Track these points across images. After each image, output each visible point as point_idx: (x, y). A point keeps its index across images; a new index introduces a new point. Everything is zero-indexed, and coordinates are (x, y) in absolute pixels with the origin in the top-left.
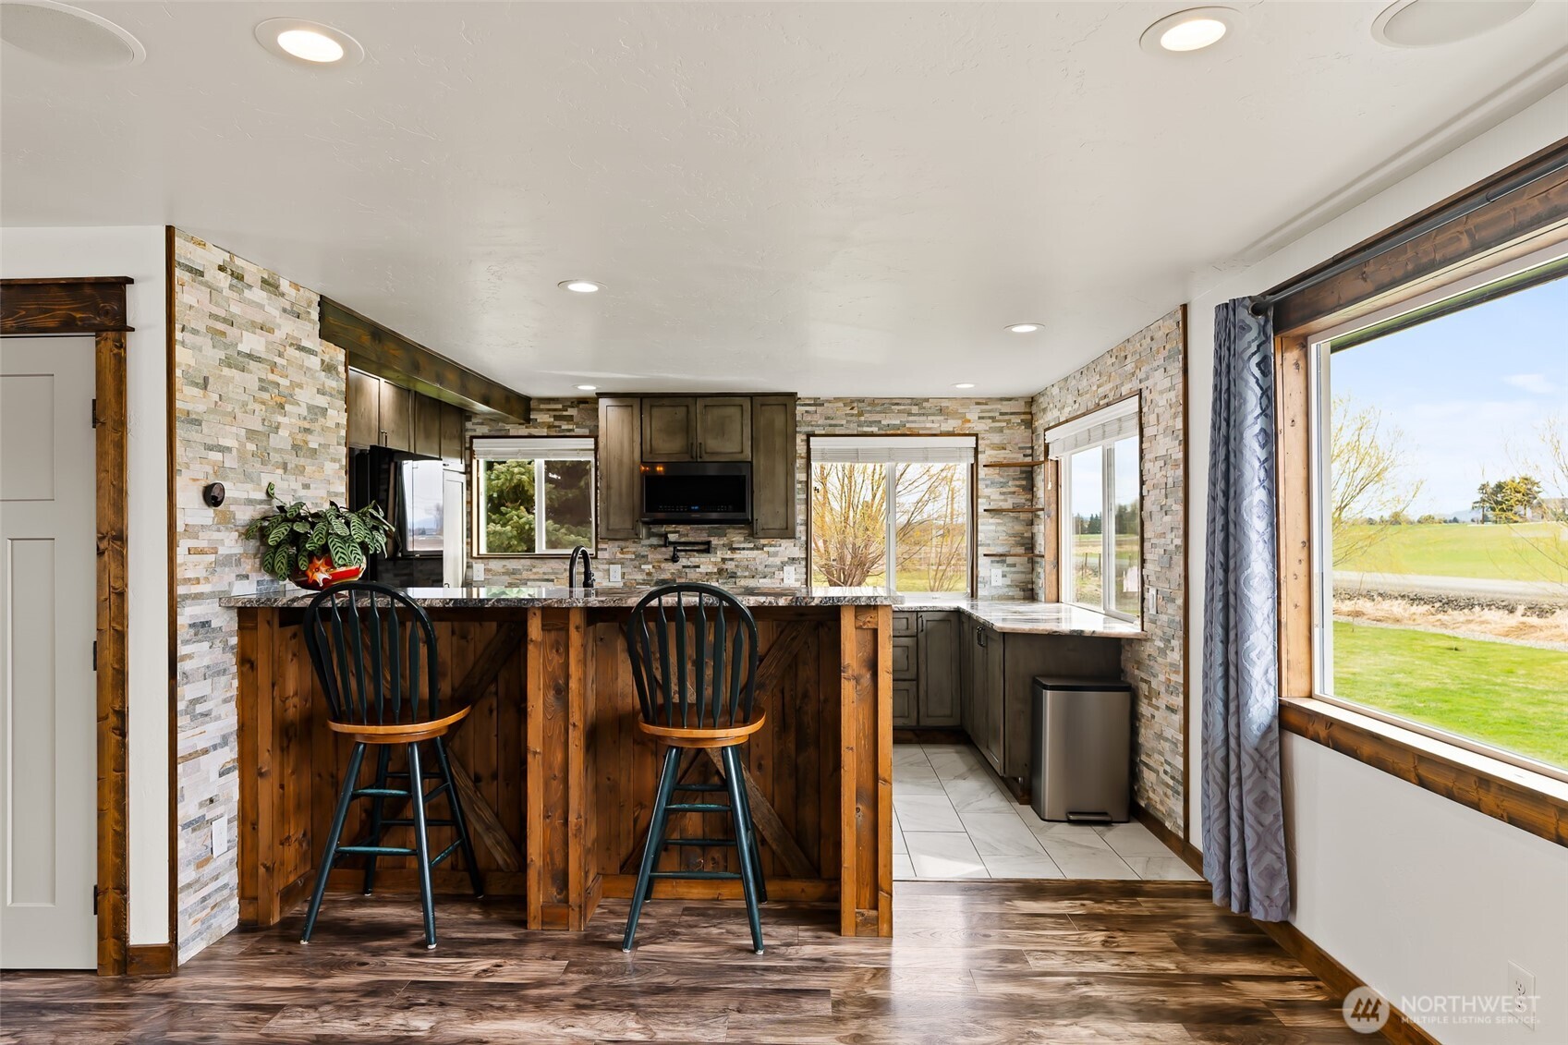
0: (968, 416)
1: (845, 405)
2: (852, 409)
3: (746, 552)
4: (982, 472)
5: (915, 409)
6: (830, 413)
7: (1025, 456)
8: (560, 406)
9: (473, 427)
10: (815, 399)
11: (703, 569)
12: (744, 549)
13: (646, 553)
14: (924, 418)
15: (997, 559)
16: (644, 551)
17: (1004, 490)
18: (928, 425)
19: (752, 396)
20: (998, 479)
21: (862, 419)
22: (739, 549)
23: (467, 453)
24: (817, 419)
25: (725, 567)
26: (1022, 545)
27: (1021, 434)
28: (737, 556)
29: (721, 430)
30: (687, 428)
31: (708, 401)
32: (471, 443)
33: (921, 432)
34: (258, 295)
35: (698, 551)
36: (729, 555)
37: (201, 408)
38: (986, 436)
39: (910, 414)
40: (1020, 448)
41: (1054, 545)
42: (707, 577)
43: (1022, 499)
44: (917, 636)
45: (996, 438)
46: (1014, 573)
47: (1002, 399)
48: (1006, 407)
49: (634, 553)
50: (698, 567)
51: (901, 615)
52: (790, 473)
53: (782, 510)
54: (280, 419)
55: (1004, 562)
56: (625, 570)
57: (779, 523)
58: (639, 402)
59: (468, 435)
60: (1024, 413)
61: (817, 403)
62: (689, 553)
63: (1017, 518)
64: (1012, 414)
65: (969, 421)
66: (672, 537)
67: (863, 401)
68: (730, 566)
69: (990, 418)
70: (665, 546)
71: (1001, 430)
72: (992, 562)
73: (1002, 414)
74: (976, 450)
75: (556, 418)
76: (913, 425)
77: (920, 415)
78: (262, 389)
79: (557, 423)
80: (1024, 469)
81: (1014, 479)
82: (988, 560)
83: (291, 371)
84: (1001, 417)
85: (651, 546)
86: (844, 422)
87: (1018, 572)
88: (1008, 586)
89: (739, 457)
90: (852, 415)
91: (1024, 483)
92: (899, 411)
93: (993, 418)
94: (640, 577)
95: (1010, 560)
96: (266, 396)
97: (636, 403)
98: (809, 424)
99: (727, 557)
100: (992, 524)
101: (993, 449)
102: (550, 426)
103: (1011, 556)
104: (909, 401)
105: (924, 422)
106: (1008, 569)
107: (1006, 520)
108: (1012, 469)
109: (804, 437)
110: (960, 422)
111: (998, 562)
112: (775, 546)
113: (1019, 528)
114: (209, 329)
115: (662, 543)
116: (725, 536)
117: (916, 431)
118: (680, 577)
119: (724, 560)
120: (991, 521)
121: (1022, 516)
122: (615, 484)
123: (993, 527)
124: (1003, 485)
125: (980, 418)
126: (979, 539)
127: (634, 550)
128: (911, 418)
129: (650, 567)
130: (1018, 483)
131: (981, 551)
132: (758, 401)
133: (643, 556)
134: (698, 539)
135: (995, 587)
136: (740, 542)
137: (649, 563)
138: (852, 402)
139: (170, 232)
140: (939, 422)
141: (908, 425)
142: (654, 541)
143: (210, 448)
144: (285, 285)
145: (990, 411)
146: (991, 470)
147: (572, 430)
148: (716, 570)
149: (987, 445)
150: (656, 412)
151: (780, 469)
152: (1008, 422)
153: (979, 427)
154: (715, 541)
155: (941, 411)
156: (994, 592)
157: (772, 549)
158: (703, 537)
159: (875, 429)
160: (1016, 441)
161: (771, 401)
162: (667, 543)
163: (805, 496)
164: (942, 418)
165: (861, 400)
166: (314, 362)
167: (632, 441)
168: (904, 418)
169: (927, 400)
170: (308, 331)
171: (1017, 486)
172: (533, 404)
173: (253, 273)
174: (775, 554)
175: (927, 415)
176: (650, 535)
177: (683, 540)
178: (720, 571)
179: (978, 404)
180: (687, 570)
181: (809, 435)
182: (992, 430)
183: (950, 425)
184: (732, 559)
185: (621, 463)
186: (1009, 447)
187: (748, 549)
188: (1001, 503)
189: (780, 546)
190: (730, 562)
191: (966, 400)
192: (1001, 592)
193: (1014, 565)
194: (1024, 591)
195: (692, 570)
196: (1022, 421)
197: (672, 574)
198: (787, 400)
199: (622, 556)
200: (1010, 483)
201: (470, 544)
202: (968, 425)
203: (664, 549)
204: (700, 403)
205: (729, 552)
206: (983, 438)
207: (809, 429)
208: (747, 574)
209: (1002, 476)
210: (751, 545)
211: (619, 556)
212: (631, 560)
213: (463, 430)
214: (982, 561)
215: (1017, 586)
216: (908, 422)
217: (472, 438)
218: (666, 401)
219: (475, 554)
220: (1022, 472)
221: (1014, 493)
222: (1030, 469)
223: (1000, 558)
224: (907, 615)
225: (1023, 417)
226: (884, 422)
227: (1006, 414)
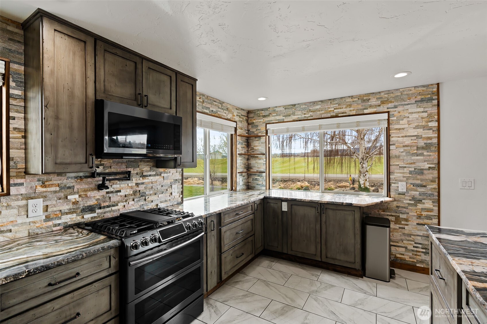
0: (234, 114)
2: (200, 98)
3: (151, 178)
4: (237, 138)
5: (220, 106)
7: (246, 133)
11: (123, 193)
12: (150, 176)
13: (72, 185)
16: (70, 182)
17: (242, 146)
19: (176, 73)
22: (147, 176)
25: (138, 189)
26: (247, 168)
28: (146, 181)
29: (158, 89)
30: (137, 80)
31: (151, 65)
33: (222, 117)
35: (119, 179)
36: (141, 180)
42: (126, 198)
43: (246, 150)
44: (254, 213)
45: (241, 125)
47: (242, 109)
48: (243, 113)
49: (58, 185)
50: (120, 191)
53: (190, 150)
56: (48, 203)
57: (189, 159)
58: (93, 42)
60: (246, 116)
62: (113, 181)
63: (245, 157)
67: (204, 96)
68: (141, 188)
70: (92, 177)
71: (241, 122)
72: (240, 175)
73: (242, 115)
74: (236, 128)
77: (222, 109)
80: (246, 138)
91: (247, 143)
92: (216, 105)
93: (240, 116)
94: (65, 207)
95: (243, 174)
97: (90, 41)
99: (139, 182)
103: (244, 172)
104: (218, 101)
105: (222, 112)
106: (243, 178)
107: (243, 158)
110: (232, 115)
113: (245, 161)
116: (139, 167)
118: (104, 202)
119: (137, 185)
120: (239, 158)
122: (64, 115)
123: (240, 161)
126: (237, 166)
127: (59, 182)
129: (77, 196)
131: (237, 170)
132: (179, 77)
133: (69, 188)
134: (119, 170)
135: (241, 186)
136: (147, 171)
137: (74, 193)
140: (226, 113)
141: (218, 113)
142: (81, 173)
145: (239, 113)
148: (132, 192)
149: (238, 127)
150: (110, 58)
152: (243, 119)
153: (237, 119)
154: (133, 171)
155: (227, 109)
156: (240, 188)
157: (165, 175)
158: (123, 168)
159: (207, 111)
160: (245, 127)
161: (186, 80)
162: (94, 175)
164: (228, 112)
168: (218, 109)
169: (224, 103)
174: (167, 178)
175: (224, 110)
177: (107, 171)
178: (135, 193)
179: (236, 109)
180: (110, 195)
182: (239, 121)
183: (230, 116)
184: (143, 183)
185: (71, 95)
186: (243, 129)
187: (152, 176)
188: (241, 151)
189: (170, 172)
190: (142, 186)
191: (234, 107)
194: (247, 186)
195: (115, 194)
197: (98, 200)
198: (193, 82)
199: (44, 189)
200: (243, 143)
202: (234, 117)
203: (89, 180)
204: (146, 64)
205: (141, 178)
206: (238, 124)
208: (151, 192)
209: (242, 140)
210: (154, 173)
211: (40, 189)
212: (55, 192)
214: (238, 175)
215: (245, 184)
216: (218, 111)
218: (119, 52)
225: (246, 118)
226: (211, 109)
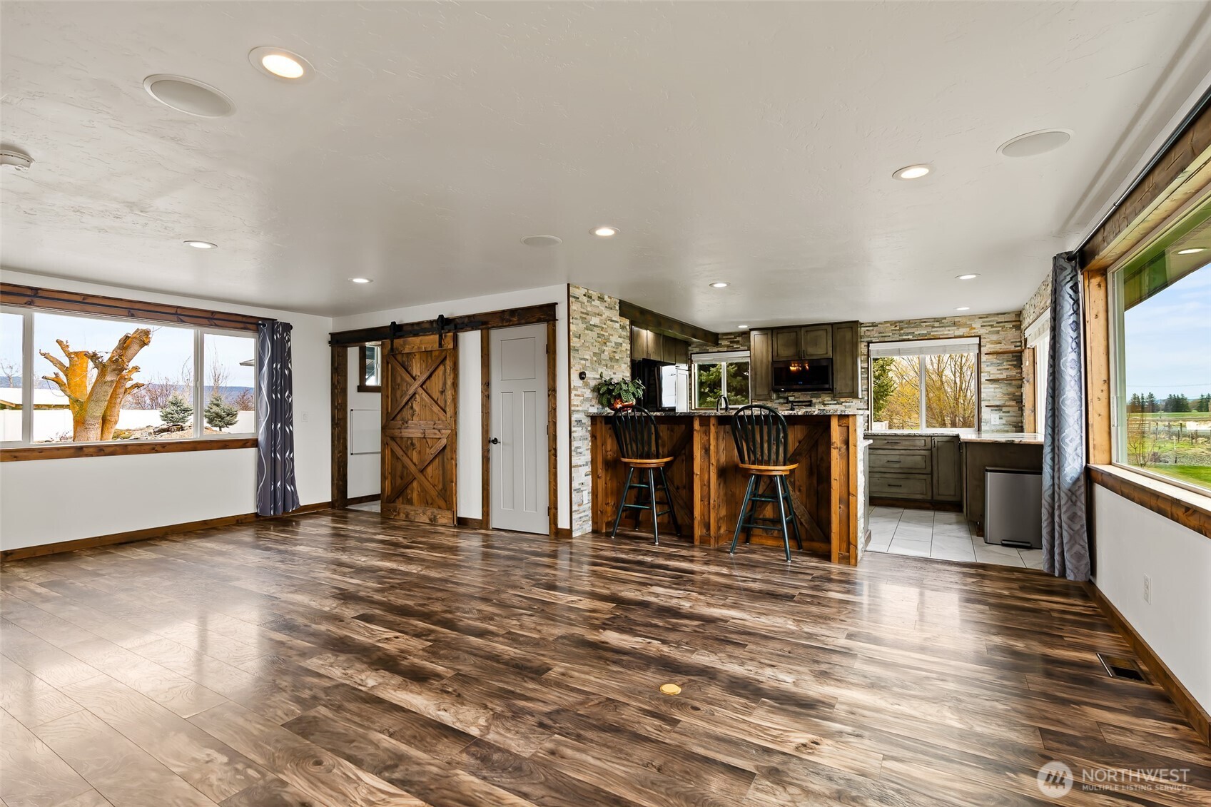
0: (974, 326)
1: (891, 325)
2: (896, 326)
3: (832, 406)
4: (984, 358)
5: (937, 324)
6: (882, 330)
7: (1015, 346)
8: (733, 337)
9: (692, 349)
10: (872, 323)
12: (831, 403)
14: (943, 329)
15: (996, 408)
17: (1000, 368)
18: (946, 333)
19: (832, 324)
20: (995, 361)
21: (902, 332)
22: (828, 404)
23: (689, 361)
24: (875, 333)
26: (1014, 400)
27: (1012, 334)
28: (827, 408)
29: (815, 343)
30: (797, 343)
31: (808, 329)
32: (691, 356)
33: (941, 337)
34: (597, 303)
35: (805, 406)
37: (578, 345)
38: (987, 336)
39: (933, 327)
40: (1012, 342)
41: (1032, 399)
43: (1013, 373)
44: (931, 450)
45: (994, 337)
46: (1008, 416)
47: (998, 314)
48: (1001, 318)
51: (921, 438)
52: (855, 364)
53: (850, 383)
54: (605, 348)
55: (1001, 410)
57: (848, 390)
58: (771, 332)
59: (690, 353)
60: (1014, 321)
61: (874, 325)
62: (800, 407)
63: (1010, 384)
64: (1005, 322)
65: (975, 328)
66: (791, 399)
69: (989, 325)
70: (787, 403)
71: (998, 332)
72: (992, 410)
73: (998, 323)
74: (980, 345)
75: (731, 342)
76: (935, 333)
77: (940, 327)
78: (598, 337)
79: (731, 345)
80: (1014, 354)
81: (1007, 361)
82: (989, 409)
83: (608, 330)
84: (997, 325)
85: (779, 403)
86: (891, 334)
87: (1011, 416)
88: (1004, 424)
89: (826, 356)
90: (896, 330)
91: (1015, 363)
92: (926, 326)
93: (992, 326)
95: (1004, 409)
96: (600, 340)
97: (770, 332)
98: (869, 336)
100: (991, 388)
101: (992, 344)
102: (728, 346)
103: (1006, 406)
104: (933, 320)
105: (943, 331)
106: (1004, 414)
107: (1002, 385)
108: (1006, 355)
109: (866, 344)
110: (968, 329)
111: (996, 410)
112: (849, 402)
113: (1011, 390)
114: (581, 317)
115: (785, 401)
116: (820, 397)
117: (938, 337)
120: (991, 386)
121: (1014, 382)
122: (759, 373)
123: (993, 390)
124: (999, 365)
125: (982, 326)
126: (982, 396)
128: (934, 329)
130: (1010, 363)
131: (983, 404)
132: (835, 326)
134: (805, 399)
135: (994, 425)
136: (828, 400)
138: (896, 322)
139: (568, 285)
140: (953, 330)
141: (932, 334)
142: (781, 401)
143: (581, 359)
144: (606, 298)
145: (989, 322)
146: (990, 357)
147: (739, 348)
149: (987, 342)
150: (780, 336)
151: (849, 361)
152: (1003, 327)
153: (982, 331)
154: (814, 400)
155: (954, 324)
156: (993, 428)
157: (847, 404)
158: (808, 398)
159: (910, 337)
160: (1009, 338)
161: (843, 326)
162: (788, 402)
163: (866, 376)
164: (955, 328)
165: (902, 322)
166: (617, 326)
167: (767, 351)
168: (930, 329)
169: (945, 318)
170: (615, 315)
171: (1010, 365)
172: (719, 336)
173: (595, 294)
174: (850, 407)
175: (945, 327)
176: (778, 398)
177: (797, 400)
179: (980, 318)
181: (869, 343)
182: (990, 333)
183: (961, 332)
185: (763, 362)
186: (1004, 342)
187: (833, 404)
188: (998, 376)
189: (852, 402)
191: (972, 317)
192: (998, 428)
193: (1009, 412)
194: (1015, 427)
196: (1013, 326)
198: (854, 325)
200: (1005, 363)
201: (691, 403)
202: (975, 331)
204: (803, 330)
205: (823, 405)
206: (984, 338)
207: (869, 339)
209: (999, 360)
210: (836, 402)
213: (687, 350)
214: (984, 409)
215: (1010, 425)
216: (932, 332)
217: (691, 354)
218: (785, 330)
219: (693, 408)
220: (1013, 357)
221: (1008, 369)
222: (1019, 354)
223: (998, 408)
224: (924, 438)
225: (1014, 323)
226: (916, 333)
227: (1001, 322)
